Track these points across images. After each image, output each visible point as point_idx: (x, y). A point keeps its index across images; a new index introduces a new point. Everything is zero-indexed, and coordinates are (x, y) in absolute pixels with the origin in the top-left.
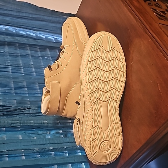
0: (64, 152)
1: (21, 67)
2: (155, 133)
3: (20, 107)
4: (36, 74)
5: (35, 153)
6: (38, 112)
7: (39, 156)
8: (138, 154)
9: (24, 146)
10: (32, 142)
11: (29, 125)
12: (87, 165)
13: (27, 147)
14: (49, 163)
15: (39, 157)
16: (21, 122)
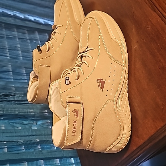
0: (52, 145)
1: (7, 49)
2: (161, 128)
3: (4, 93)
4: (23, 59)
5: (19, 145)
6: (23, 100)
7: (24, 148)
8: (138, 151)
9: (6, 137)
10: (16, 132)
11: (13, 113)
12: (77, 160)
13: (10, 139)
14: (35, 157)
15: (23, 150)
16: (4, 110)
